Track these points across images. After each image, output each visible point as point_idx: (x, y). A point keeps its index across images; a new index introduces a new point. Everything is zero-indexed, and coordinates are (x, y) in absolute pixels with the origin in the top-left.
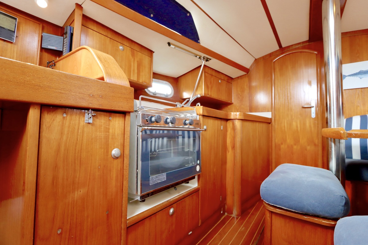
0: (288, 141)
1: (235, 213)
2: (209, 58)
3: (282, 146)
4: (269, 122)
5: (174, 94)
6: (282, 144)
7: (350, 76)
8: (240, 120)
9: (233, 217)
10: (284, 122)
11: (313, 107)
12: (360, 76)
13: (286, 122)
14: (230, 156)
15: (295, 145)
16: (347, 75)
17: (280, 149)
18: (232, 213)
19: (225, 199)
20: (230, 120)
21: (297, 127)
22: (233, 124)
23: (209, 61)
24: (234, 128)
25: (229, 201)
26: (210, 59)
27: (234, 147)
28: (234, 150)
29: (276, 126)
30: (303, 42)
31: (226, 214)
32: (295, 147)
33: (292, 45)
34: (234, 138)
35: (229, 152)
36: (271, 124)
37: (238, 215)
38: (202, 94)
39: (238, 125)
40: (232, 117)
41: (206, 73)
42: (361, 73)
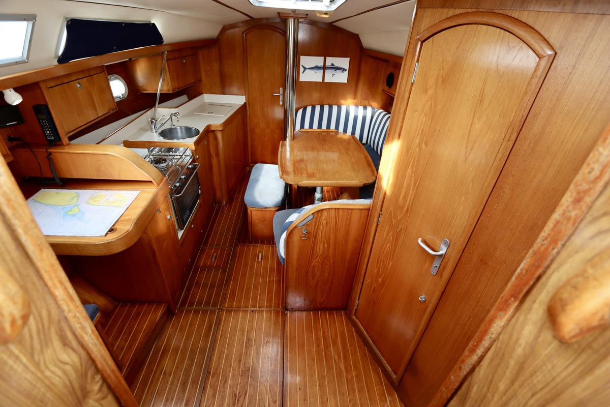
0: (261, 125)
1: (224, 203)
3: (256, 130)
4: (244, 108)
5: (129, 89)
6: (256, 128)
7: (309, 69)
8: (220, 131)
9: (223, 206)
10: (257, 107)
11: (281, 95)
12: (315, 70)
14: (214, 161)
16: (307, 68)
17: (254, 133)
18: (222, 204)
19: (215, 195)
21: (268, 112)
22: (215, 135)
24: (216, 139)
25: (218, 194)
27: (217, 154)
28: (218, 156)
31: (217, 205)
32: (267, 131)
33: (264, 18)
34: (217, 146)
35: (213, 158)
36: (246, 110)
37: (227, 203)
38: (169, 91)
39: (219, 135)
40: (213, 129)
41: (169, 61)
42: (317, 68)
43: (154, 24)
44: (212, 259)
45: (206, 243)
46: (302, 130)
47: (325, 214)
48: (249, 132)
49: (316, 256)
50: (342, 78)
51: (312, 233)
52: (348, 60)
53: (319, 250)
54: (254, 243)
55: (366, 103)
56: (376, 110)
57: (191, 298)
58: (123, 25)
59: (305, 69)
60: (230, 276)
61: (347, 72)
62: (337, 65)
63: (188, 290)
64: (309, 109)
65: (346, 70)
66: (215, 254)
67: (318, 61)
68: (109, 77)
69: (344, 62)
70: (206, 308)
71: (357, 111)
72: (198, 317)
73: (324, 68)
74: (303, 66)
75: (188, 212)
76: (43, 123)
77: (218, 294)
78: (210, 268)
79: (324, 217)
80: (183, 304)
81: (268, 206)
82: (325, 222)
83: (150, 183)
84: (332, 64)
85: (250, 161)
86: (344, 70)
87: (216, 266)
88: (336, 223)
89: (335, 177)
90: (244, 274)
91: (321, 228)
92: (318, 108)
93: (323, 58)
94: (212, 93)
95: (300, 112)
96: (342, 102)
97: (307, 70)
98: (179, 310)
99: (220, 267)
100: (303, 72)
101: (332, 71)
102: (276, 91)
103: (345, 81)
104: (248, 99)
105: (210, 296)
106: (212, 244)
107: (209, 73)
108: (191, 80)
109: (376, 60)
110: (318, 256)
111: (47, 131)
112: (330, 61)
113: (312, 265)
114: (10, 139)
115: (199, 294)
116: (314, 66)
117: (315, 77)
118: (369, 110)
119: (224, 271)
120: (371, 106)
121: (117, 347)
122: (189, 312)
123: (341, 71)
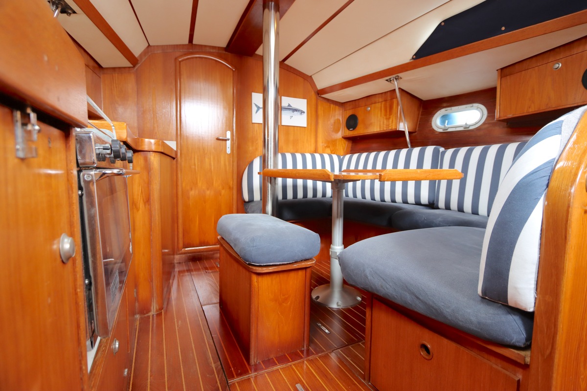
0: (200, 184)
1: (155, 308)
2: (71, 9)
3: (192, 193)
4: (174, 156)
6: (191, 189)
8: (158, 153)
9: (153, 316)
10: (194, 158)
11: (228, 140)
13: (196, 157)
14: (141, 216)
15: (208, 189)
16: (261, 107)
17: (188, 198)
18: (150, 310)
20: (140, 153)
21: (210, 165)
22: (146, 160)
23: (70, 14)
24: (148, 168)
25: (143, 292)
26: (74, 12)
28: (150, 204)
29: (183, 164)
30: (219, 48)
31: (138, 316)
32: (208, 192)
33: (205, 46)
34: (148, 183)
35: (138, 211)
36: (175, 160)
37: (160, 309)
39: (155, 162)
40: (145, 147)
50: (301, 121)
52: (305, 101)
55: (329, 150)
56: (342, 157)
59: (258, 108)
62: (294, 106)
65: (304, 112)
69: (301, 104)
73: (280, 109)
74: (256, 105)
84: (289, 105)
86: (302, 112)
97: (261, 110)
100: (256, 112)
101: (290, 113)
103: (305, 125)
104: (180, 145)
112: (287, 101)
120: (335, 153)
123: (299, 113)
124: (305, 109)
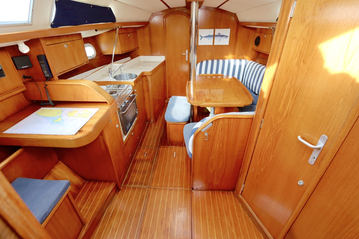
0: (174, 74)
3: (172, 77)
4: (164, 64)
7: (204, 37)
8: (150, 76)
9: (152, 123)
10: (172, 63)
11: (187, 54)
12: (208, 38)
16: (203, 36)
17: (170, 79)
18: (151, 121)
19: (146, 116)
20: (144, 76)
21: (179, 66)
22: (146, 78)
24: (147, 81)
25: (149, 116)
27: (148, 91)
28: (148, 92)
29: (168, 65)
30: (183, 7)
31: (148, 122)
34: (148, 85)
35: (145, 93)
37: (153, 122)
38: (119, 53)
39: (149, 79)
40: (145, 74)
41: (120, 35)
42: (209, 36)
43: (110, 8)
44: (144, 155)
45: (141, 145)
46: (200, 75)
47: (221, 122)
48: (167, 79)
49: (214, 152)
50: (225, 42)
51: (212, 135)
52: (229, 30)
53: (216, 148)
54: (171, 146)
55: (241, 57)
57: (131, 179)
58: (91, 6)
59: (202, 37)
60: (155, 166)
61: (229, 38)
62: (222, 34)
63: (129, 175)
64: (204, 62)
65: (228, 37)
66: (146, 152)
67: (210, 32)
68: (85, 45)
69: (227, 32)
70: (140, 186)
71: (235, 62)
72: (135, 192)
73: (214, 36)
74: (200, 36)
75: (129, 124)
76: (43, 66)
77: (148, 177)
78: (143, 161)
79: (220, 125)
80: (126, 183)
81: (180, 121)
82: (221, 128)
83: (106, 104)
84: (219, 34)
85: (168, 97)
87: (147, 160)
88: (228, 129)
89: (224, 101)
90: (164, 165)
91: (218, 132)
92: (210, 62)
93: (213, 30)
94: (145, 55)
95: (199, 64)
96: (226, 57)
97: (203, 38)
98: (123, 187)
99: (149, 160)
100: (201, 40)
101: (219, 38)
102: (184, 52)
103: (228, 44)
104: (166, 58)
105: (143, 179)
106: (145, 146)
107: (143, 42)
108: (132, 47)
109: (248, 29)
110: (215, 152)
111: (45, 71)
112: (218, 31)
113: (211, 159)
114: (25, 77)
115: (136, 177)
116: (208, 35)
117: (208, 42)
118: (243, 61)
119: (152, 163)
120: (244, 59)
121: (84, 210)
122: (129, 188)
123: (224, 37)
124: (229, 35)
